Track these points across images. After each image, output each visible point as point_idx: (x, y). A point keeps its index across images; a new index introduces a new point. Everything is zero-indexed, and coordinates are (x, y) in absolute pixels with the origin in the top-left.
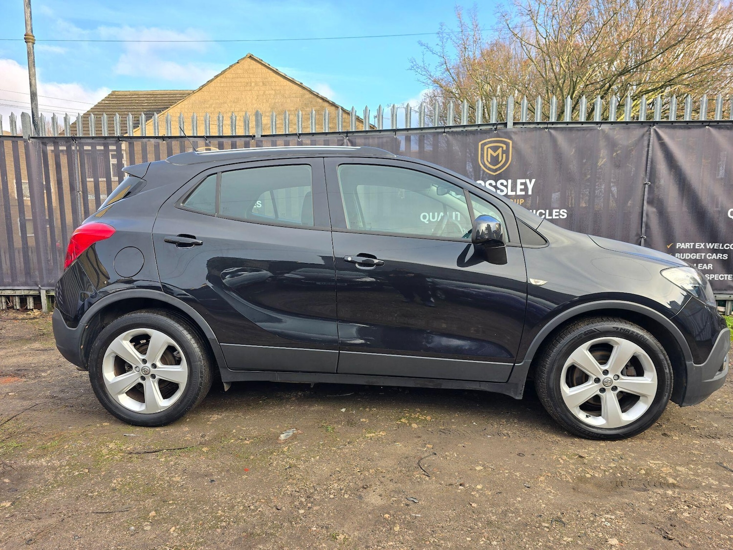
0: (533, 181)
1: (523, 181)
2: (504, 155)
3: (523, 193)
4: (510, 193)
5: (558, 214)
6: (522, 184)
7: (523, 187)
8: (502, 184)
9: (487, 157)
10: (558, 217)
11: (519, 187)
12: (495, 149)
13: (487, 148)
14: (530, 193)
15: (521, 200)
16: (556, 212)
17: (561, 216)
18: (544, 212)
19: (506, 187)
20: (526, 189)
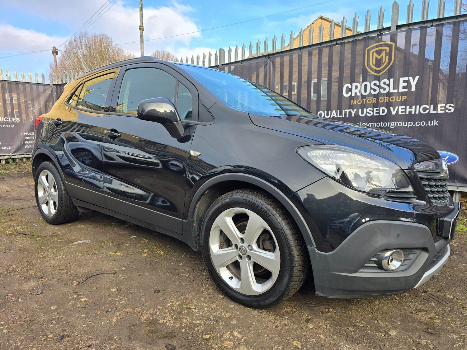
0: (417, 78)
1: (406, 79)
2: (387, 57)
3: (406, 90)
4: (392, 91)
5: (443, 108)
6: (404, 82)
7: (405, 84)
8: (385, 83)
9: (373, 61)
10: (443, 112)
11: (402, 84)
12: (379, 52)
13: (373, 53)
14: (413, 89)
15: (403, 97)
16: (441, 107)
17: (447, 111)
18: (428, 107)
19: (389, 85)
20: (409, 86)
